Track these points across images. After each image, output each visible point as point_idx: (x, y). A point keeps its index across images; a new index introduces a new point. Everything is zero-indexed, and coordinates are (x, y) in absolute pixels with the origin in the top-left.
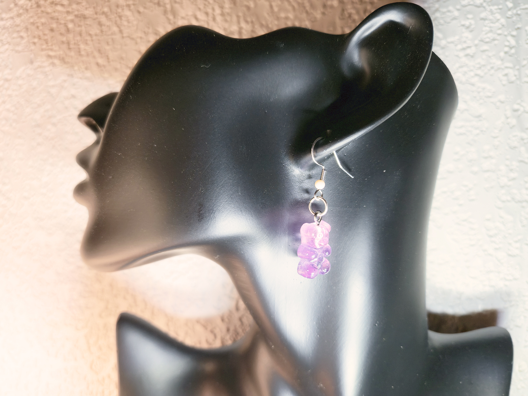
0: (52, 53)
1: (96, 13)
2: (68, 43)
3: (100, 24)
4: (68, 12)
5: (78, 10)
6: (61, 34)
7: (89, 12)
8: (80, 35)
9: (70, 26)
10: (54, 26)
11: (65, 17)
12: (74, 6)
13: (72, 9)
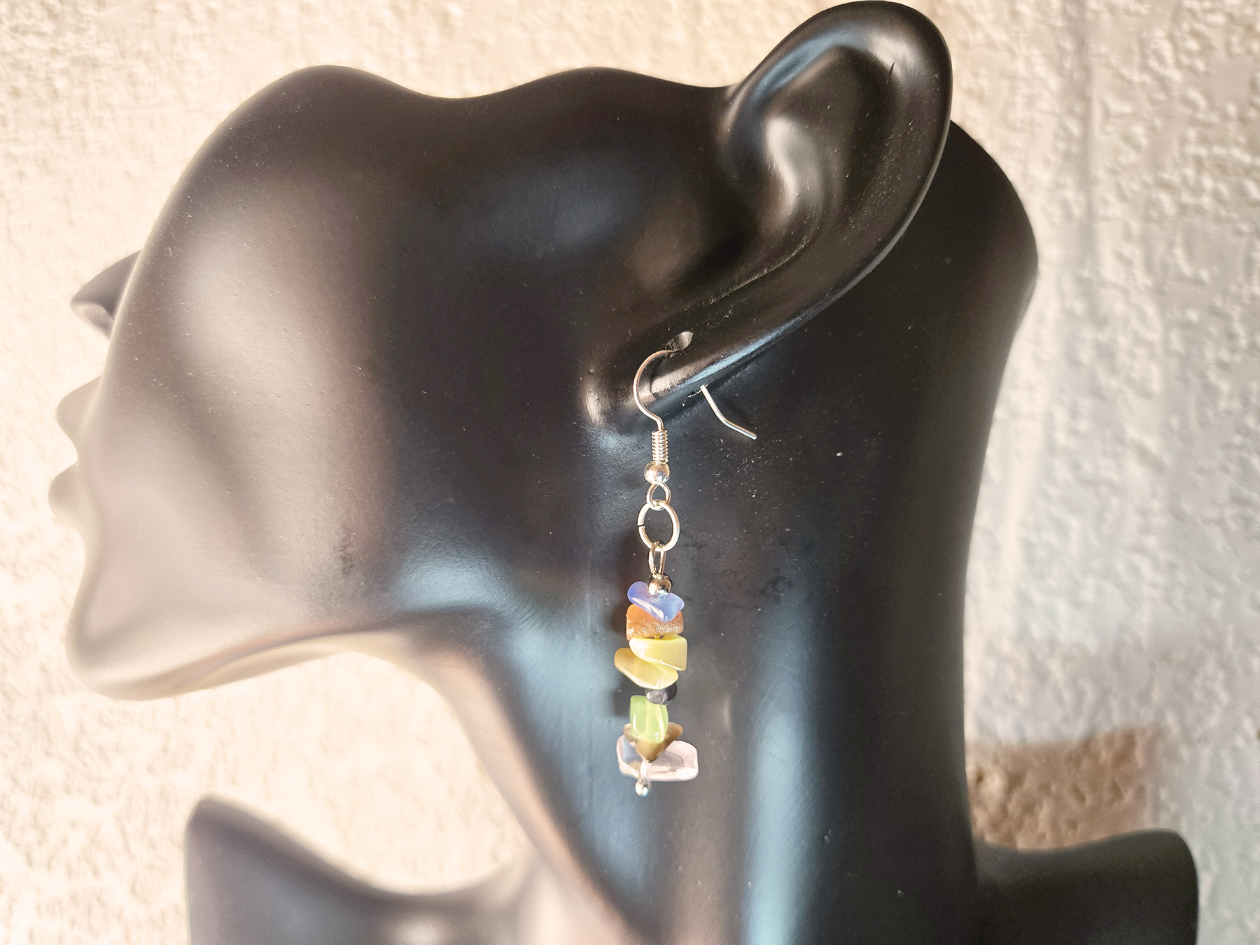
0: (16, 150)
1: (123, 55)
2: (57, 127)
3: (132, 80)
4: (54, 52)
5: (79, 47)
6: (39, 103)
7: (104, 52)
8: (86, 104)
9: (61, 83)
10: (22, 83)
11: (47, 64)
12: (70, 37)
13: (64, 44)
